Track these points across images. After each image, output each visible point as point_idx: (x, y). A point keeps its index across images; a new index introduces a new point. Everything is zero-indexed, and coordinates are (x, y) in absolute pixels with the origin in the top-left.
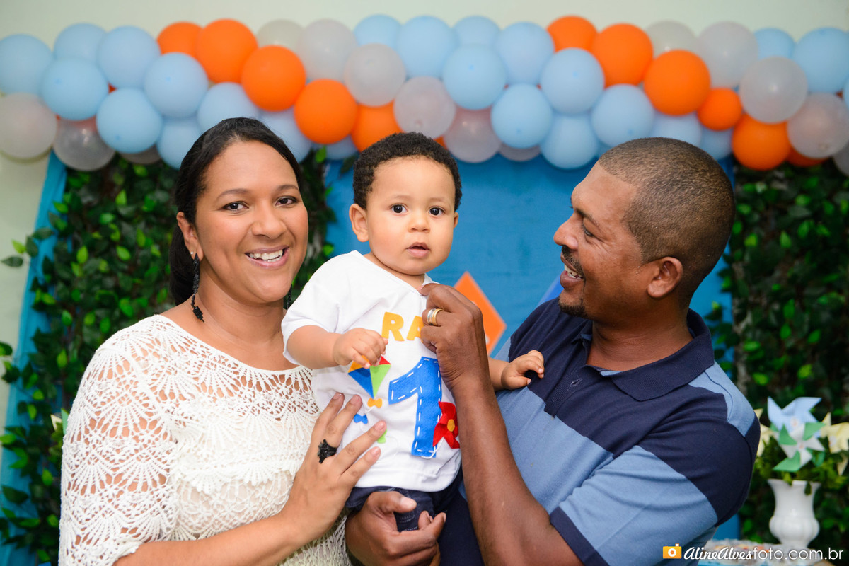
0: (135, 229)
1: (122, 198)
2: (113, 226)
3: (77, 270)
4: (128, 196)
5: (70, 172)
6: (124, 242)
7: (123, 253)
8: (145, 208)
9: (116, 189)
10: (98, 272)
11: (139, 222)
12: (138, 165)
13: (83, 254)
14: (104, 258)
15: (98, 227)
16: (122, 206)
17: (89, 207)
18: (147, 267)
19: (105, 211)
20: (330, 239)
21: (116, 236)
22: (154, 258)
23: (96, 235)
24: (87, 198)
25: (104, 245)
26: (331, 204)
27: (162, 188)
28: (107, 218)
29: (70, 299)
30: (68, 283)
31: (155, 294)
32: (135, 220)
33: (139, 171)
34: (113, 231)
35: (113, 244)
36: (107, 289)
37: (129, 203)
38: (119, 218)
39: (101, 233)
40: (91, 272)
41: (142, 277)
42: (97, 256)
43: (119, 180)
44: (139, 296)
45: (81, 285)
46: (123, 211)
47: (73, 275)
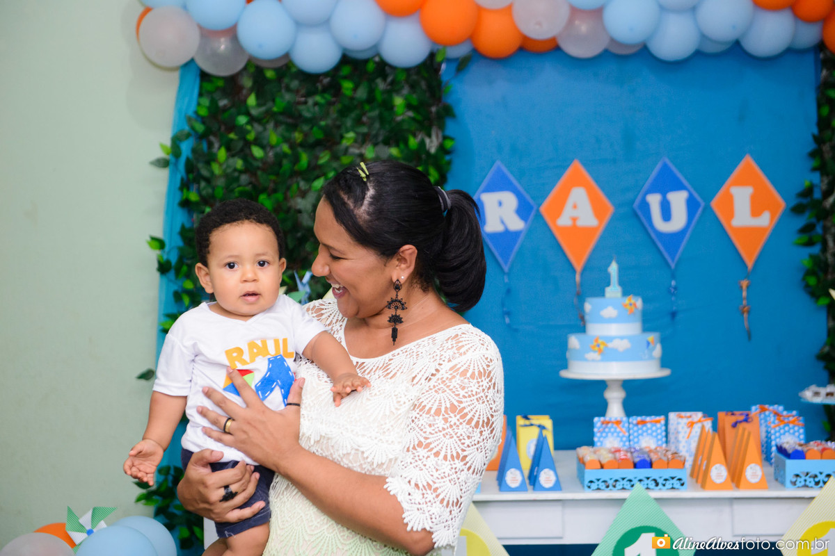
0: (265, 129)
1: (252, 100)
2: (249, 127)
3: (216, 169)
4: (258, 97)
5: (204, 76)
6: (258, 142)
7: (257, 152)
8: (275, 109)
9: (244, 92)
10: (235, 170)
11: (267, 122)
12: (268, 69)
13: (222, 154)
14: (239, 157)
15: (232, 127)
16: (253, 107)
17: (225, 109)
18: (280, 165)
19: (239, 114)
20: (449, 132)
21: (251, 137)
22: (285, 155)
23: (232, 136)
24: (223, 103)
25: (240, 144)
26: (450, 100)
27: (288, 89)
28: (242, 120)
29: (213, 196)
30: (208, 181)
31: (288, 188)
32: (265, 121)
33: (270, 74)
34: (248, 132)
35: (248, 144)
36: (245, 186)
37: (259, 105)
38: (253, 120)
39: (236, 134)
40: (229, 171)
41: (277, 174)
42: (233, 156)
43: (247, 82)
44: (275, 191)
45: (221, 182)
46: (254, 112)
47: (212, 173)
